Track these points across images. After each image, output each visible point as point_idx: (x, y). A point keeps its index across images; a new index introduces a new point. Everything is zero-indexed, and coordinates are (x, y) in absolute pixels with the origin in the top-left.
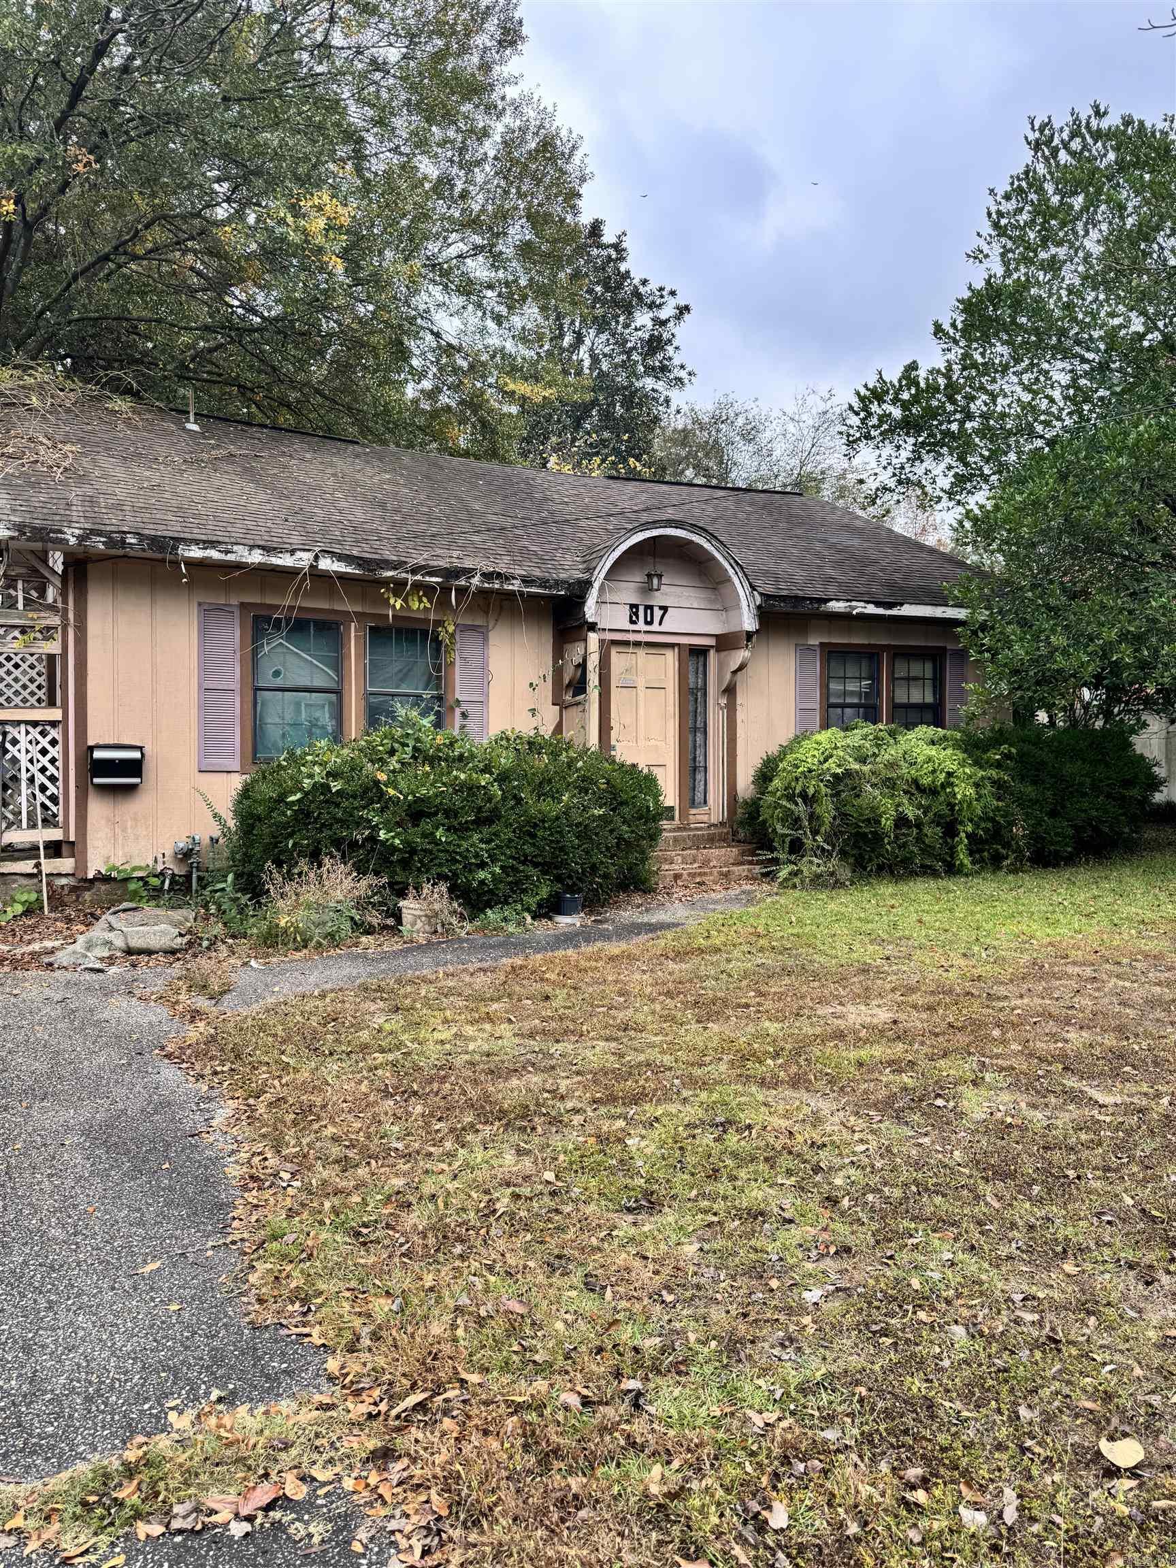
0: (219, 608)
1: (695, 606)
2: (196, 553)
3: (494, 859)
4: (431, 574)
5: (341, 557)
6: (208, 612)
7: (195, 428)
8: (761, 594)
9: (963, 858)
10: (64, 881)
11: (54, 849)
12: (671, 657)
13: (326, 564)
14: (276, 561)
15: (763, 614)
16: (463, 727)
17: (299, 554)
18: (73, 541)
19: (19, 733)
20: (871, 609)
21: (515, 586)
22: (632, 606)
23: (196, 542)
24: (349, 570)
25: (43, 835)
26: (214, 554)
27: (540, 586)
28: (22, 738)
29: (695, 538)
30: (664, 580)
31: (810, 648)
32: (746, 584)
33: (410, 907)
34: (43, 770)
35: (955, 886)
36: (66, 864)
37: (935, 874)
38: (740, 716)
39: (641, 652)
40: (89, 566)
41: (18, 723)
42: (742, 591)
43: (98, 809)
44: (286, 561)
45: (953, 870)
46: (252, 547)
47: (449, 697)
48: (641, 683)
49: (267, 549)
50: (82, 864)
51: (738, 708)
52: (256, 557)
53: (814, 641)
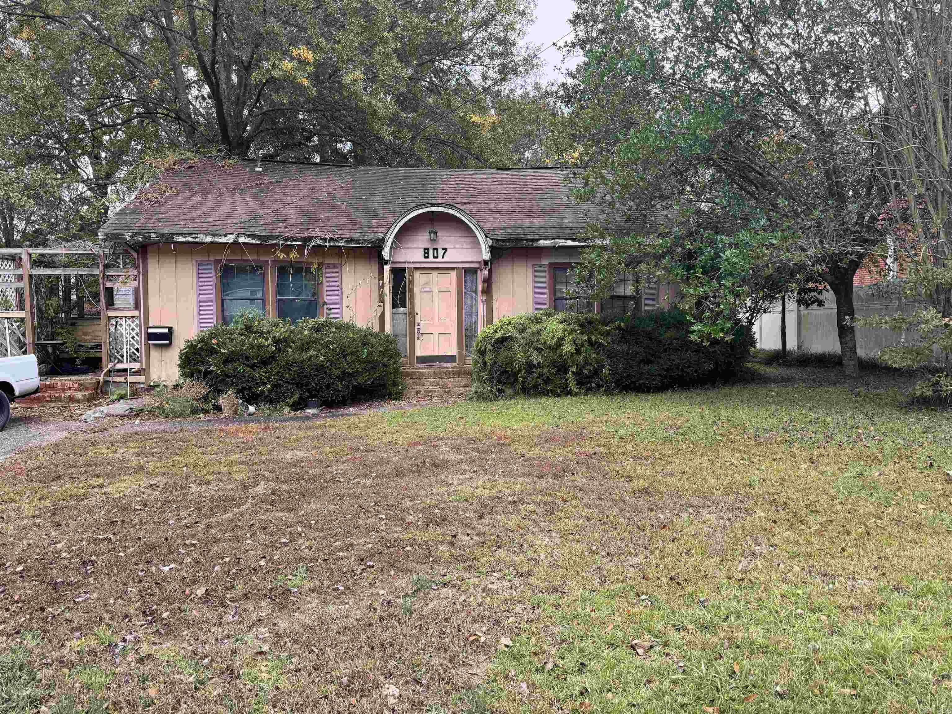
1: (465, 246)
2: (181, 239)
4: (295, 241)
6: (200, 264)
7: (260, 169)
8: (492, 239)
10: (142, 386)
11: (138, 373)
12: (453, 274)
13: (242, 240)
14: (218, 240)
16: (328, 315)
17: (229, 236)
18: (128, 238)
20: (569, 243)
21: (341, 244)
22: (425, 249)
23: (182, 234)
24: (254, 242)
25: (136, 366)
26: (190, 239)
27: (356, 243)
28: (123, 323)
31: (541, 266)
32: (483, 235)
34: (133, 338)
35: (567, 400)
36: (142, 379)
38: (495, 306)
39: (435, 274)
40: (149, 248)
41: (121, 318)
42: (480, 236)
43: (154, 354)
44: (223, 240)
46: (206, 235)
47: (320, 300)
48: (435, 290)
49: (214, 235)
50: (148, 378)
51: (494, 302)
52: (209, 239)
53: (546, 262)
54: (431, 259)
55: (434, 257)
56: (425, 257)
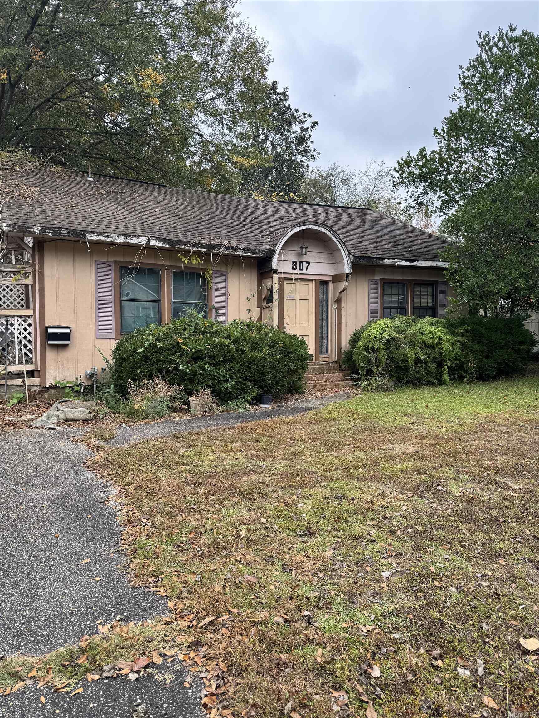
0: (104, 263)
1: (323, 261)
2: (94, 238)
3: (232, 378)
4: (201, 247)
5: (160, 239)
6: (99, 265)
7: (91, 179)
8: (353, 256)
9: (446, 377)
10: (35, 388)
11: (31, 373)
12: (311, 285)
13: (153, 243)
14: (130, 241)
15: (354, 265)
16: (216, 318)
17: (141, 238)
18: (37, 232)
19: (14, 321)
20: (404, 263)
21: (240, 253)
22: (294, 262)
23: (94, 232)
24: (164, 245)
25: (26, 367)
26: (102, 238)
27: (251, 253)
28: (15, 323)
29: (323, 230)
30: (308, 250)
31: (375, 281)
32: (346, 252)
33: (194, 400)
34: (25, 338)
35: (442, 390)
36: (36, 381)
37: (433, 385)
38: (343, 313)
39: (298, 283)
40: (45, 244)
41: (13, 316)
42: (344, 254)
43: (50, 355)
44: (135, 241)
45: (441, 383)
46: (119, 235)
47: (210, 304)
48: (298, 297)
49: (126, 236)
50: (44, 380)
51: (342, 309)
52: (121, 240)
53: (377, 278)
54: (298, 271)
55: (300, 270)
56: (294, 269)
